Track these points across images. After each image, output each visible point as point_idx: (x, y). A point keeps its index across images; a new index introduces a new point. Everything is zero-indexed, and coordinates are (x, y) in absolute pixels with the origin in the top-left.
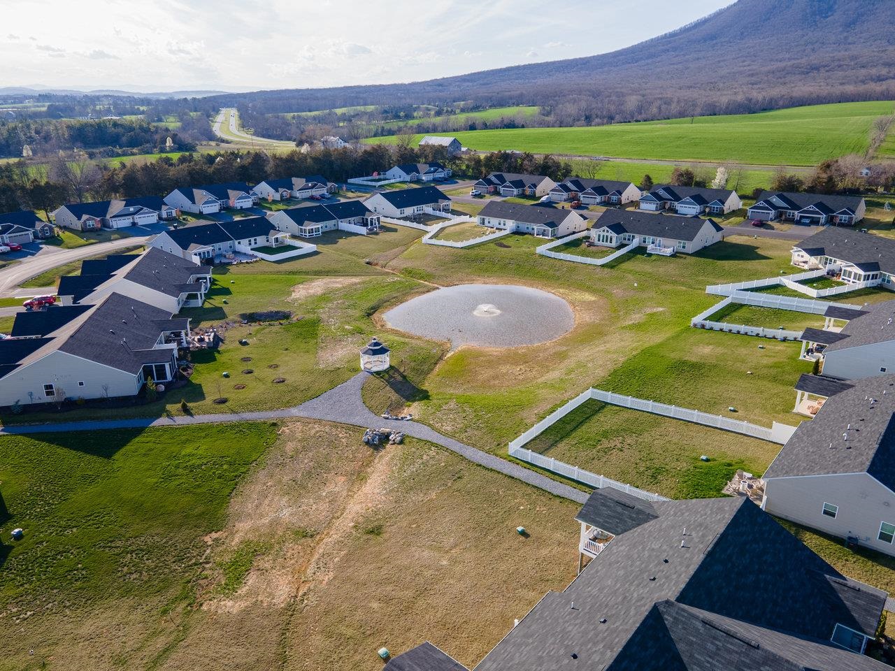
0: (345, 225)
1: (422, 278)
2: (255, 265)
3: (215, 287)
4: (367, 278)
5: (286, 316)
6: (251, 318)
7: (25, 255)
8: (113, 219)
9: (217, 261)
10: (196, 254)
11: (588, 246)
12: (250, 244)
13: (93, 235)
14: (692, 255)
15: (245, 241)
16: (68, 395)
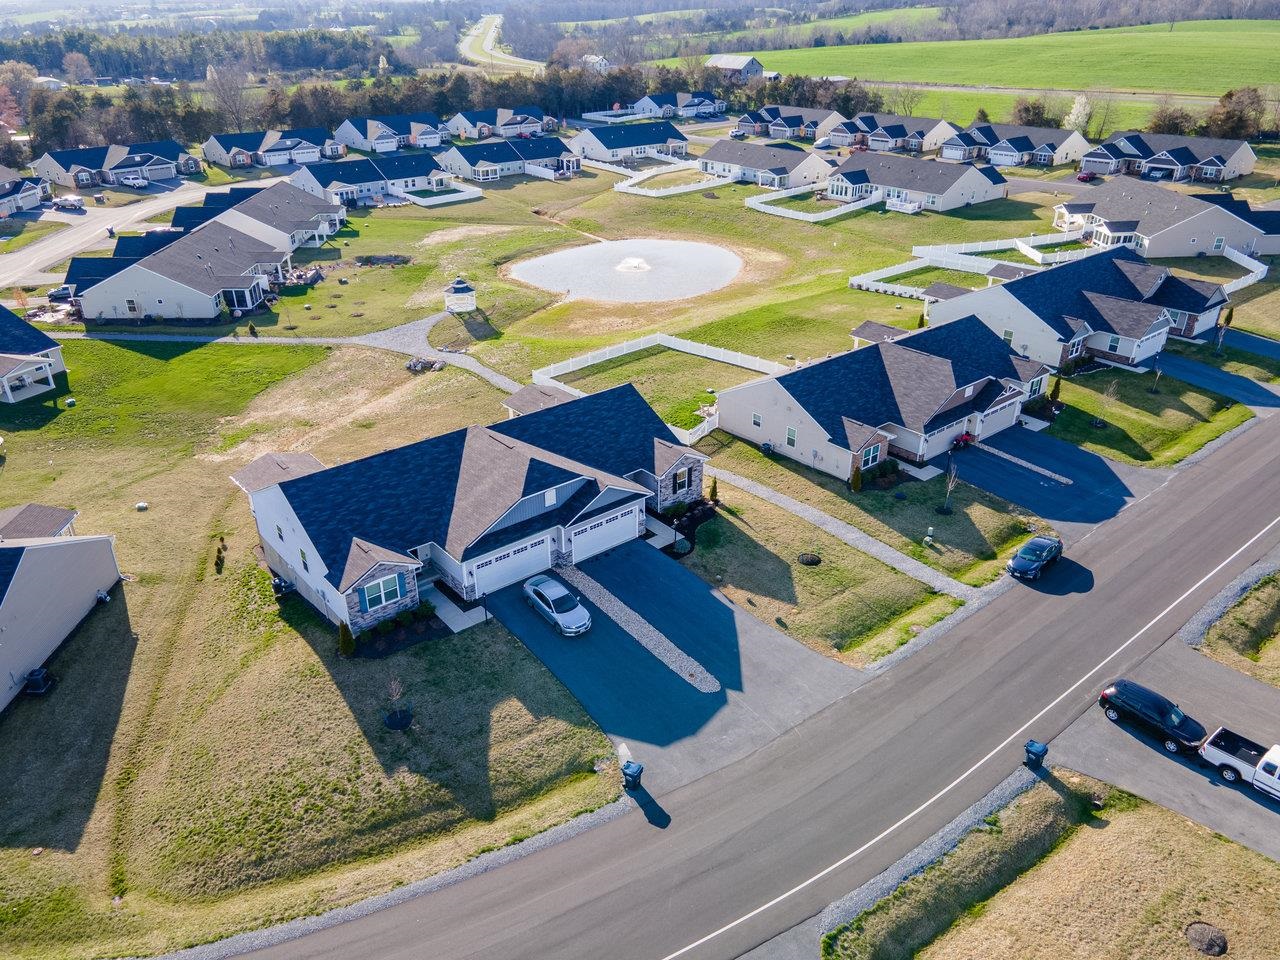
0: (533, 167)
1: (589, 230)
2: (403, 209)
3: (345, 229)
4: (522, 228)
5: (405, 261)
6: (368, 261)
7: (163, 190)
8: (268, 154)
9: (361, 204)
10: (337, 194)
11: (818, 200)
12: (407, 186)
13: (242, 172)
14: (943, 213)
15: (401, 182)
16: (149, 313)
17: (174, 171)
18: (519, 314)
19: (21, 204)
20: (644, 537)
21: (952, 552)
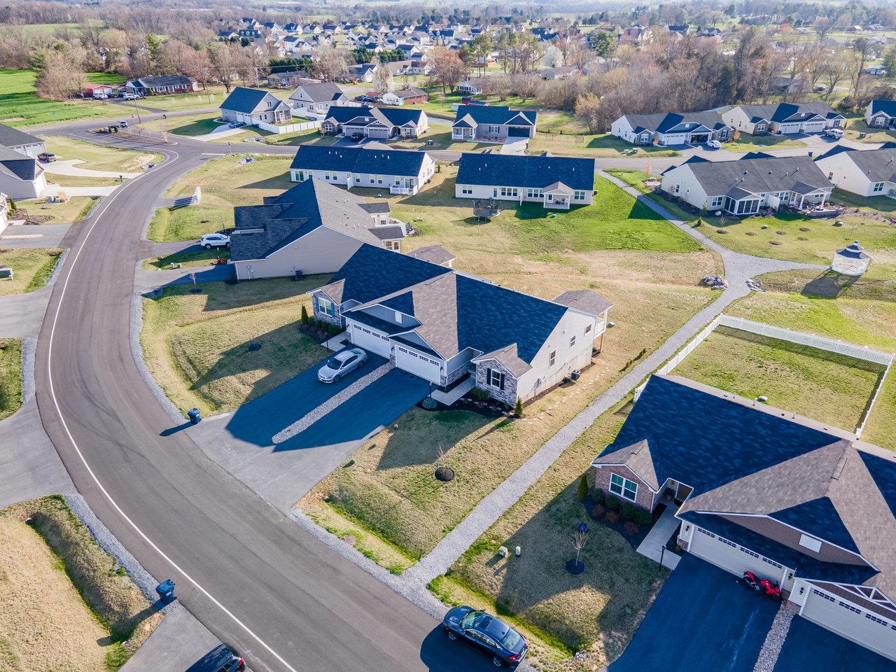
19: (804, 128)
20: (441, 388)
21: (497, 573)
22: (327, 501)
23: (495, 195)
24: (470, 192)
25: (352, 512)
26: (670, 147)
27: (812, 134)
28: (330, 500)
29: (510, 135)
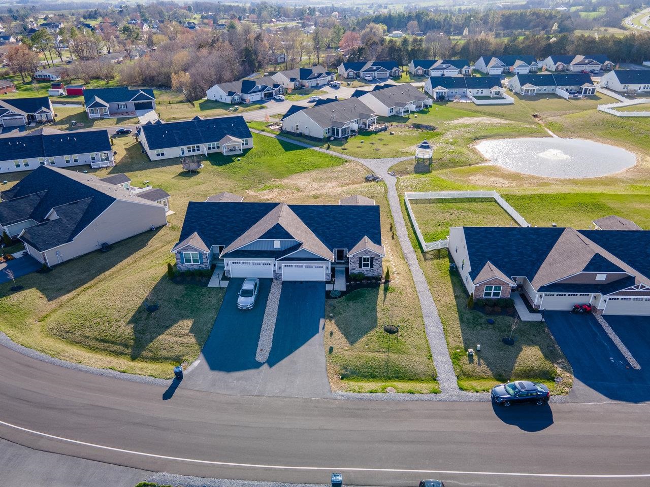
0: (560, 90)
1: (554, 130)
3: (425, 110)
5: (434, 129)
6: (417, 126)
8: (432, 71)
9: (446, 99)
10: (437, 92)
12: (477, 93)
15: (475, 90)
16: (301, 132)
17: (388, 75)
18: (451, 165)
19: (319, 82)
20: (327, 282)
21: (480, 365)
22: (342, 379)
23: (183, 153)
24: (163, 154)
25: (365, 377)
26: (255, 103)
27: (325, 85)
28: (344, 377)
29: (137, 109)
